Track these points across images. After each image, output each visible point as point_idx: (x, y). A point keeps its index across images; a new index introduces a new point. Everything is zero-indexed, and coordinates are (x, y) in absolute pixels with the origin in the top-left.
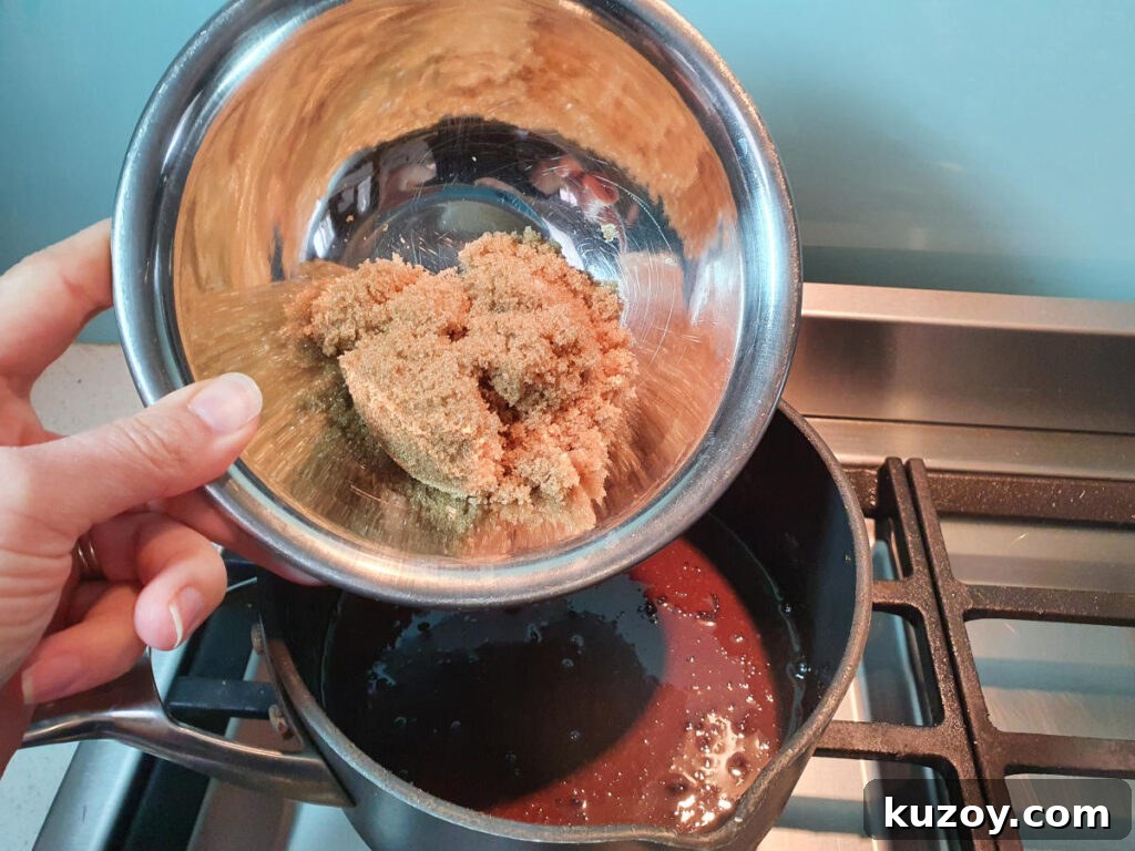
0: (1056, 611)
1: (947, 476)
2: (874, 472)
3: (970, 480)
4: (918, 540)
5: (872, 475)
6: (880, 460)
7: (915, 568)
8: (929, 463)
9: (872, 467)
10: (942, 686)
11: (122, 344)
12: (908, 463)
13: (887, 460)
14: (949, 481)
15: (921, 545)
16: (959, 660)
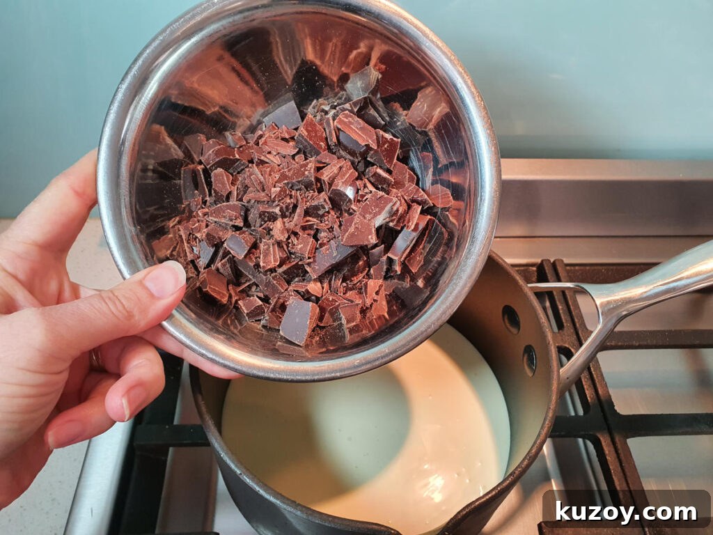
0: (645, 343)
1: (577, 268)
2: (535, 269)
3: (589, 270)
4: (565, 308)
5: (533, 271)
6: (539, 261)
7: (565, 324)
8: (566, 261)
9: (533, 265)
10: (587, 392)
11: (101, 218)
12: (554, 262)
13: (542, 261)
14: (577, 271)
15: (567, 310)
16: (595, 376)
